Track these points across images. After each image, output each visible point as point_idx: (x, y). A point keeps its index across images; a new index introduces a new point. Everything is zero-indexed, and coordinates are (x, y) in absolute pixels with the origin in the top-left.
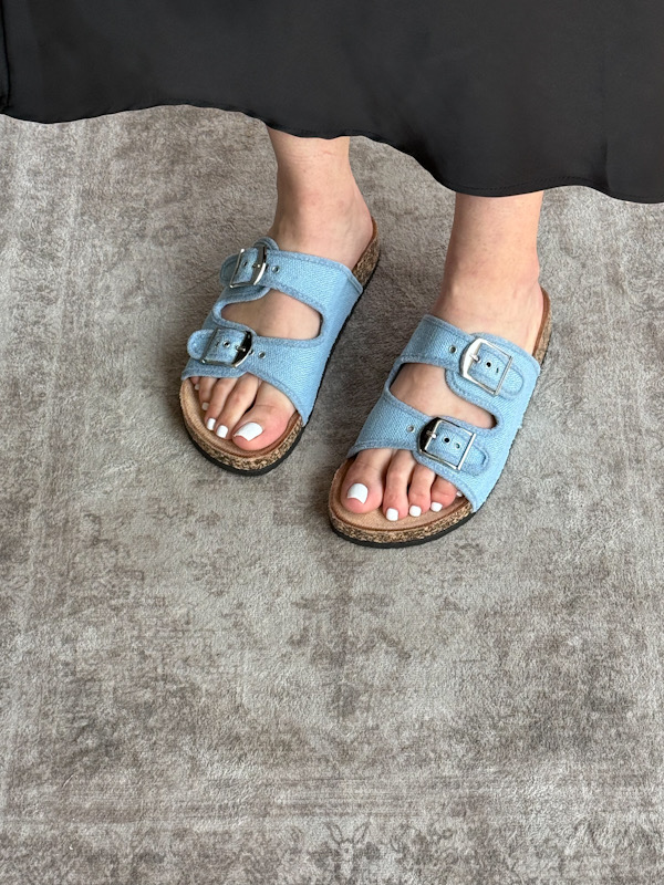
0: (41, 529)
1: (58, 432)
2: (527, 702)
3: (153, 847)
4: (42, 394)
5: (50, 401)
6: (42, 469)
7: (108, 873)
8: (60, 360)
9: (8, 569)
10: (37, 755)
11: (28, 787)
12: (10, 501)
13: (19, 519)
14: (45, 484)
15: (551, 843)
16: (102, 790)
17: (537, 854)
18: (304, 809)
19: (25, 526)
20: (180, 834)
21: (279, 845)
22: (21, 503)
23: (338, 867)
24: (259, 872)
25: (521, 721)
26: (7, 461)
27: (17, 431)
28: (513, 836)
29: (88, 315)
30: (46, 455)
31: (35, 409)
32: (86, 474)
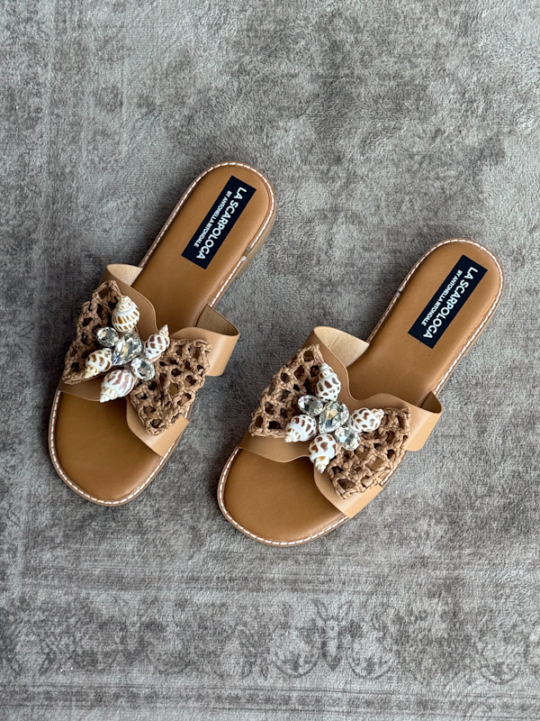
0: (44, 268)
1: (57, 156)
2: (502, 481)
3: (157, 617)
4: (38, 110)
5: (47, 119)
6: (43, 199)
7: (118, 640)
8: (55, 69)
9: (14, 312)
10: (49, 516)
11: (42, 550)
12: (12, 236)
13: (22, 257)
14: (46, 217)
15: (519, 629)
16: (110, 556)
17: (505, 639)
18: (294, 584)
19: (28, 264)
20: (181, 604)
21: (271, 620)
22: (23, 238)
23: (324, 644)
24: (253, 646)
25: (496, 501)
26: (7, 189)
27: (16, 152)
28: (484, 620)
29: (81, 13)
30: (45, 184)
31: (32, 127)
32: (86, 207)
